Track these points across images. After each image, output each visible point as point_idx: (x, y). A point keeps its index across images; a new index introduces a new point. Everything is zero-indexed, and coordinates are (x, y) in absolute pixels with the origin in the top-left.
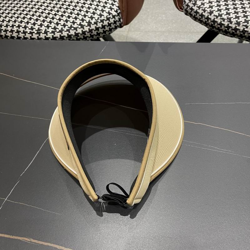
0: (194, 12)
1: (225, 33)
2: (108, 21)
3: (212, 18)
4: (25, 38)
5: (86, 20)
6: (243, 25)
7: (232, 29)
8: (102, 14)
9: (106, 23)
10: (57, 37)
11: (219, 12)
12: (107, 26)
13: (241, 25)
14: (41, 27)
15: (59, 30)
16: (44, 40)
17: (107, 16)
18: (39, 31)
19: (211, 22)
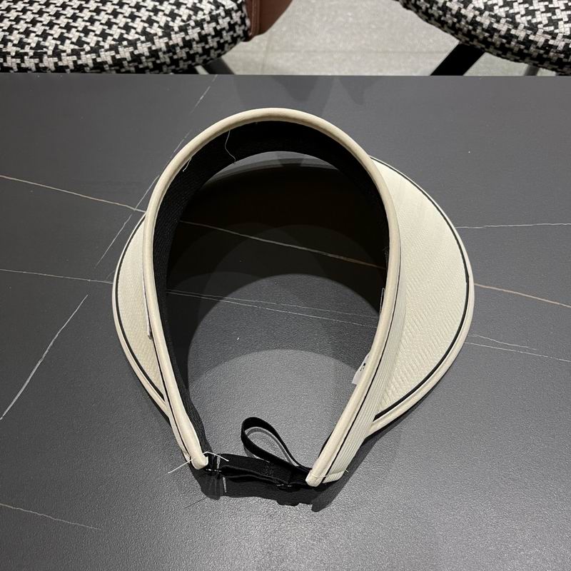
1: (500, 52)
2: (213, 24)
3: (470, 16)
4: (5, 69)
5: (158, 22)
6: (545, 32)
7: (519, 42)
8: (199, 5)
9: (208, 29)
10: (87, 65)
12: (213, 37)
13: (540, 32)
14: (45, 39)
15: (91, 47)
16: (52, 72)
17: (212, 10)
18: (39, 51)
19: (467, 26)
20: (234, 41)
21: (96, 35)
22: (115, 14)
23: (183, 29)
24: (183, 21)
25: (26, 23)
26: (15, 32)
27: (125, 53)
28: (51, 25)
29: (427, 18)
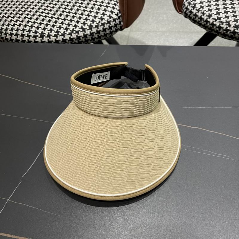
0: (193, 15)
1: (223, 36)
2: (108, 25)
3: (211, 21)
4: (29, 42)
5: (87, 24)
7: (231, 32)
8: (103, 17)
10: (60, 40)
11: (218, 15)
12: (108, 29)
14: (45, 30)
15: (62, 34)
16: (47, 43)
17: (108, 19)
18: (42, 35)
19: (210, 25)
20: (116, 31)
21: (64, 29)
22: (71, 21)
23: (97, 26)
24: (97, 23)
25: (38, 24)
26: (34, 27)
27: (74, 36)
28: (47, 25)
29: (194, 22)
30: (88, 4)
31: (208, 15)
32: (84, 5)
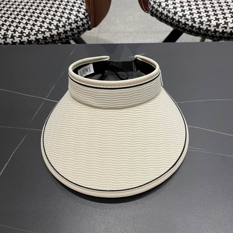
0: (159, 13)
1: (189, 33)
2: (76, 24)
3: (177, 19)
5: (53, 24)
6: (206, 25)
7: (196, 29)
8: (70, 17)
9: (74, 26)
10: (25, 42)
11: (183, 13)
12: (76, 29)
13: (204, 24)
14: (7, 31)
15: (27, 35)
16: (11, 44)
17: (75, 19)
18: (5, 36)
19: (176, 23)
20: (84, 30)
21: (28, 30)
22: (36, 21)
23: (64, 26)
24: (63, 23)
27: (40, 36)
28: (10, 26)
29: (160, 20)
30: (53, 4)
31: (173, 12)
32: (49, 5)
